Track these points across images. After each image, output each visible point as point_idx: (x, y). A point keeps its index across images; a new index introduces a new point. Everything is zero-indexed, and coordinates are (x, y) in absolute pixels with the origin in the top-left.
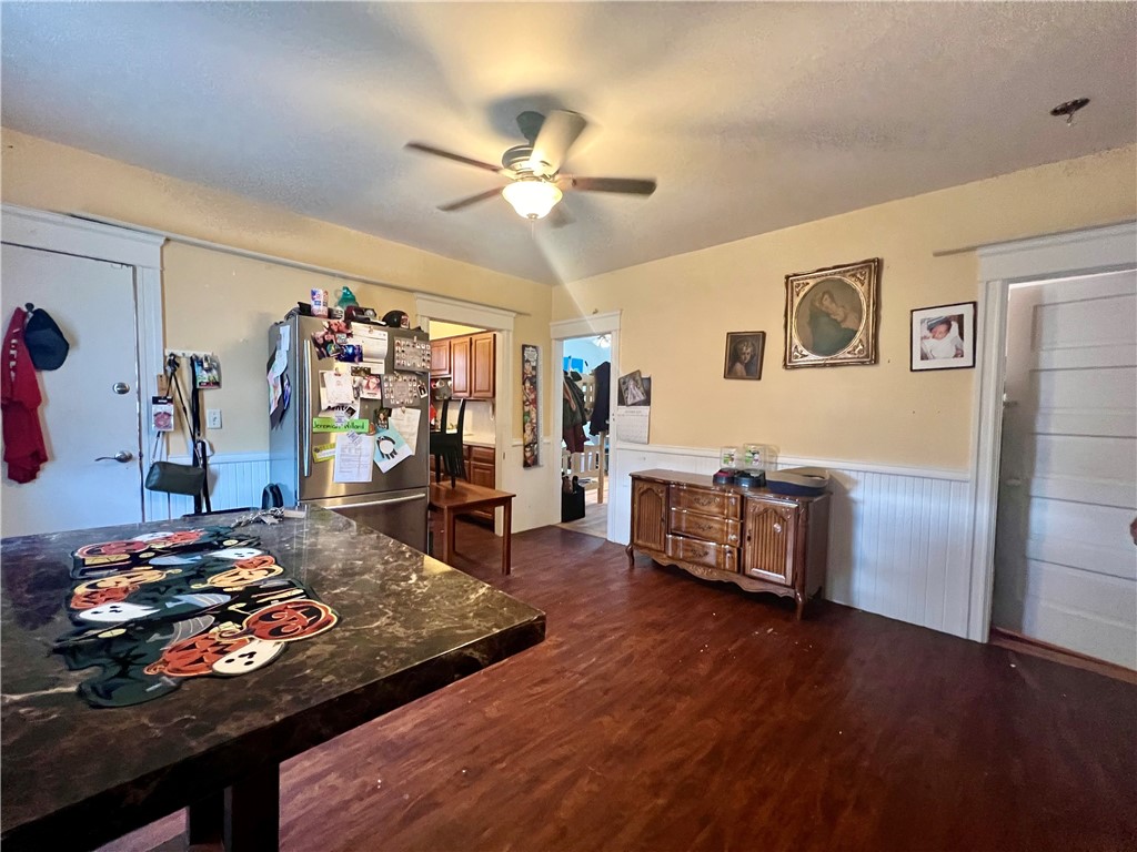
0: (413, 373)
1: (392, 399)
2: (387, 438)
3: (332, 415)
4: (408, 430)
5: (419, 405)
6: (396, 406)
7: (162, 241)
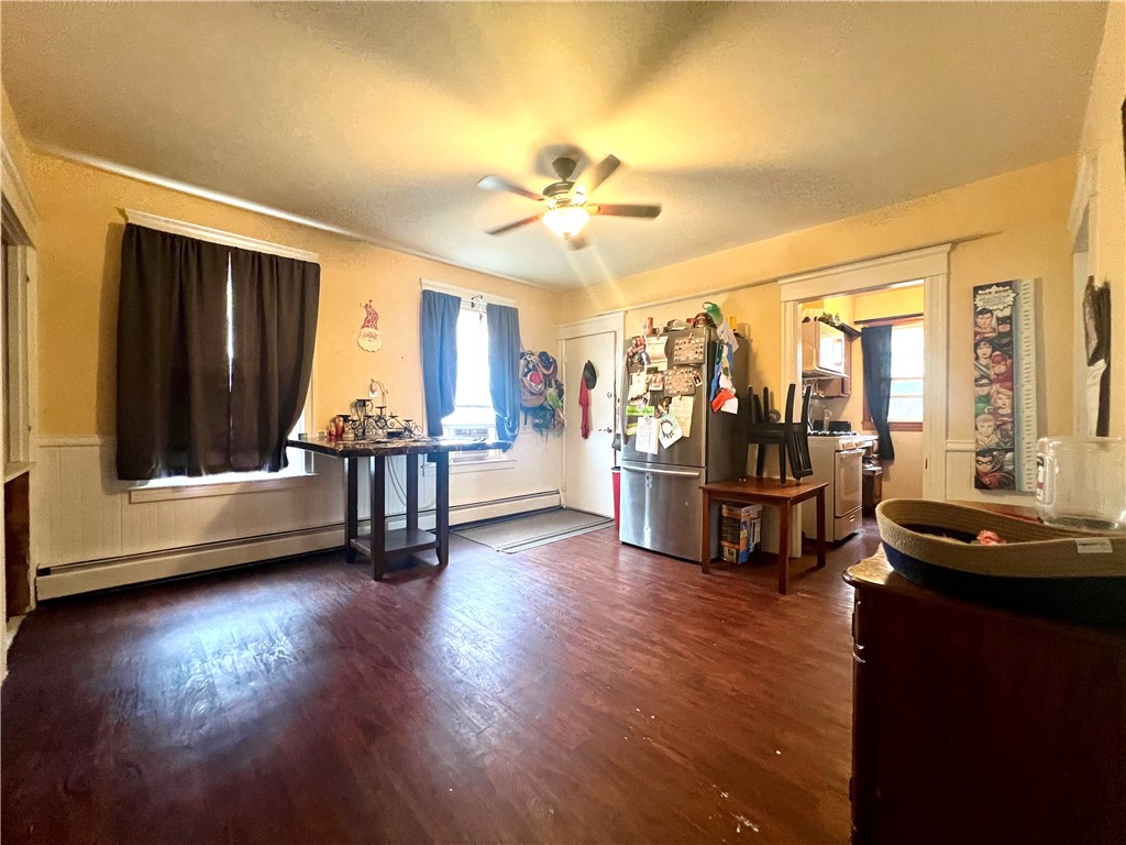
0: (687, 365)
1: (671, 390)
2: (668, 421)
3: (636, 403)
4: (684, 415)
5: (695, 393)
6: (675, 395)
7: (622, 314)
